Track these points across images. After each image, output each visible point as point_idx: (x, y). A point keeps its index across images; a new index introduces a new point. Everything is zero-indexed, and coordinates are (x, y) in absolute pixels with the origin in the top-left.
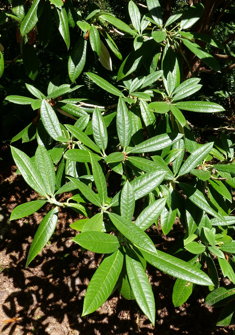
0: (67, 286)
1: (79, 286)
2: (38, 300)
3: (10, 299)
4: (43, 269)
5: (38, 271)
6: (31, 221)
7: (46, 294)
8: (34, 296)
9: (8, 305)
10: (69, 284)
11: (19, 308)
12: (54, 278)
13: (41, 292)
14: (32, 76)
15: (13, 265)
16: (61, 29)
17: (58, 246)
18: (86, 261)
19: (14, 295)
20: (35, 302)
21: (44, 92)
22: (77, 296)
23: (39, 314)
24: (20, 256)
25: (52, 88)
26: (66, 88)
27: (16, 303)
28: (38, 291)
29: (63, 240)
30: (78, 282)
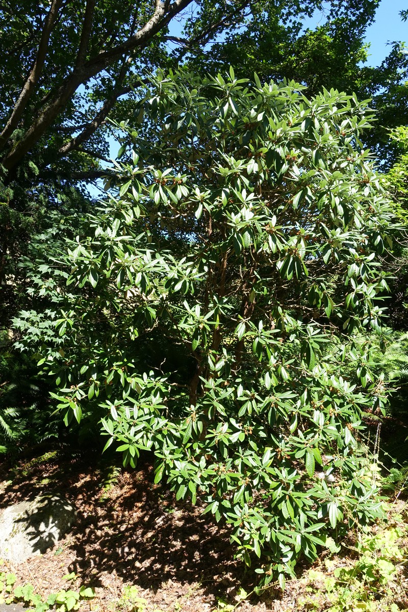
0: (118, 553)
1: (127, 553)
2: (95, 564)
3: (74, 563)
4: (100, 544)
5: (97, 546)
6: (93, 514)
7: (101, 560)
8: (92, 561)
9: (72, 567)
10: (120, 552)
11: (79, 570)
12: (109, 550)
13: (97, 559)
14: (109, 397)
15: (77, 543)
16: (121, 381)
17: (114, 530)
18: (135, 537)
19: (76, 561)
20: (92, 565)
21: (113, 403)
22: (125, 559)
23: (95, 571)
24: (83, 537)
25: (116, 401)
26: (122, 402)
27: (78, 566)
28: (95, 558)
29: (119, 526)
30: (126, 550)
